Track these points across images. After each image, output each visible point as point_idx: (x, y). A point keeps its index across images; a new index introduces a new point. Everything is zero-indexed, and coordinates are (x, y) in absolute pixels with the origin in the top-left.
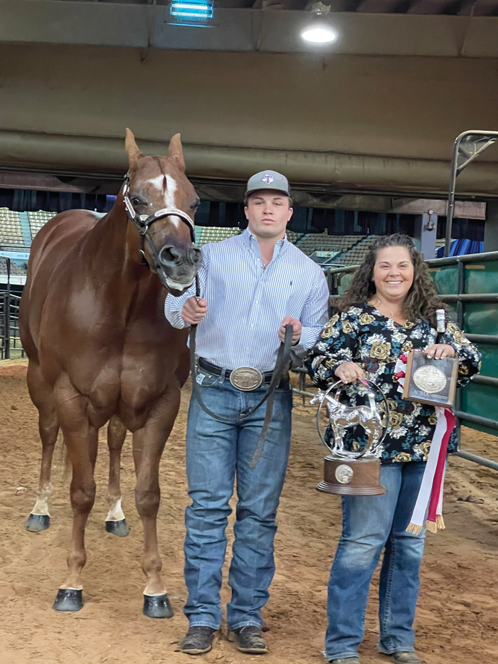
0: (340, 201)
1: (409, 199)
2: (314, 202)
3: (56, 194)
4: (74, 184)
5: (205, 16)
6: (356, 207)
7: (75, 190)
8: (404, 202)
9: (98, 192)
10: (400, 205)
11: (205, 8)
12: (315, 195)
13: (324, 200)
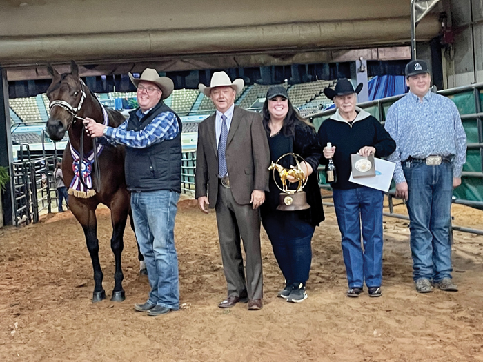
0: (294, 58)
1: (344, 51)
2: (276, 61)
4: (100, 70)
6: (307, 61)
7: (97, 73)
8: (341, 53)
10: (338, 56)
13: (283, 59)
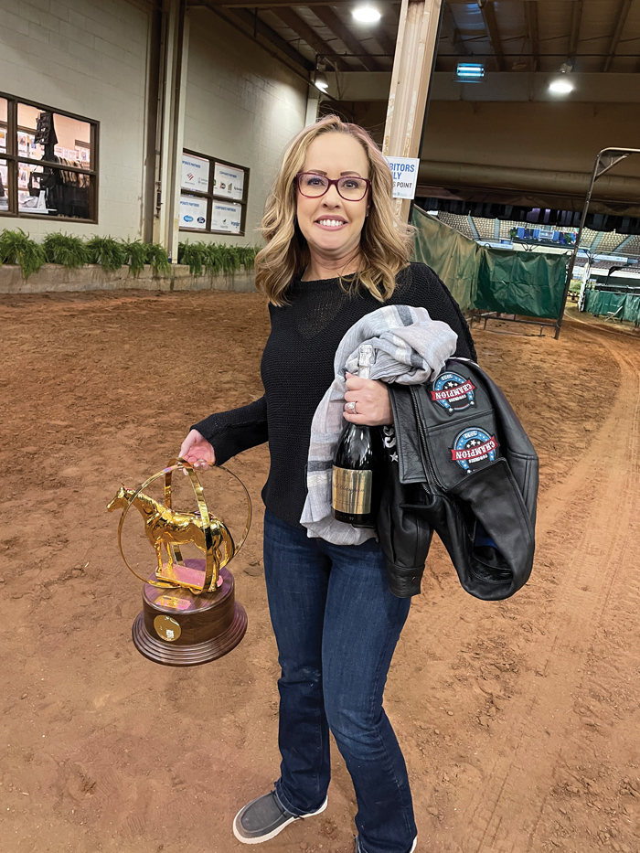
0: (627, 211)
2: (609, 211)
3: (449, 201)
4: (459, 196)
5: (479, 75)
7: (458, 199)
9: (472, 200)
11: (479, 69)
12: (610, 206)
13: (616, 210)
